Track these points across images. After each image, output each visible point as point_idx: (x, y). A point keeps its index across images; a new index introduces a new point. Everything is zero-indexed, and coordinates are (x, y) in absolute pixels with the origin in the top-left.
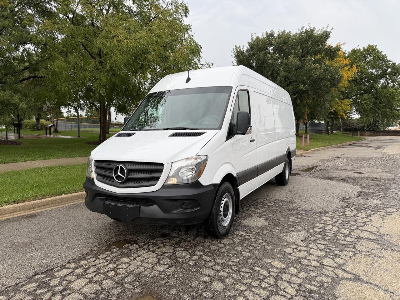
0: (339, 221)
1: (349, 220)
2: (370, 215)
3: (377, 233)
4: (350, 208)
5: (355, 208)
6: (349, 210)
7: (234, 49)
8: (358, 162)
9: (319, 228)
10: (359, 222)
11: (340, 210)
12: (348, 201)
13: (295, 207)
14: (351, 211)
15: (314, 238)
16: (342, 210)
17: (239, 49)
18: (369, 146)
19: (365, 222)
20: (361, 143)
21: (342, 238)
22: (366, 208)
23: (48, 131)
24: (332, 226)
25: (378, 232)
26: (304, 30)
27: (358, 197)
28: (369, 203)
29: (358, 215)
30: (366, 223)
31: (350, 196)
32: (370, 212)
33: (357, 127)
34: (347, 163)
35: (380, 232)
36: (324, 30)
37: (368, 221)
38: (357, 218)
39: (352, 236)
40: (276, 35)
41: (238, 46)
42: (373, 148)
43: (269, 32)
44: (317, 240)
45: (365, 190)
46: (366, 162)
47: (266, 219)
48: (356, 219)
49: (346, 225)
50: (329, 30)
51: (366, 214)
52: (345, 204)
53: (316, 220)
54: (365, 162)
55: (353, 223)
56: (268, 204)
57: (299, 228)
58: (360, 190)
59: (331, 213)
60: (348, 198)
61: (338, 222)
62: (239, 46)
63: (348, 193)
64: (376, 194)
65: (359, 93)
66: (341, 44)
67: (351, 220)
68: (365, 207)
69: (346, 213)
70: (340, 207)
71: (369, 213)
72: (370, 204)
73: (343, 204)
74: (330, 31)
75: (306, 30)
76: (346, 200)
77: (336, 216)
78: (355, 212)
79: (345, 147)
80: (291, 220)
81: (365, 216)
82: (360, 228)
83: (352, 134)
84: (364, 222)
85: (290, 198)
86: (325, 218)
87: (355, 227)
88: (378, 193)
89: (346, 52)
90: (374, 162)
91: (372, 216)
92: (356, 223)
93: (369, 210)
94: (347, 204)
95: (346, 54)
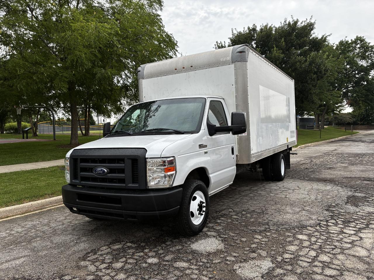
0: (320, 241)
1: (333, 238)
2: (360, 230)
3: (368, 259)
4: (335, 220)
5: (342, 220)
6: (333, 223)
7: (215, 45)
8: (350, 158)
9: (290, 252)
10: (346, 242)
11: (322, 223)
12: (334, 209)
13: (265, 220)
14: (336, 224)
15: (282, 271)
16: (325, 223)
17: (221, 45)
18: (363, 141)
19: (353, 241)
20: (354, 137)
21: (319, 271)
22: (356, 220)
23: (25, 135)
24: (309, 249)
25: (368, 257)
26: (287, 23)
27: (346, 203)
28: (359, 212)
29: (345, 231)
30: (355, 243)
31: (336, 203)
32: (360, 225)
33: (350, 121)
34: (337, 160)
35: (371, 256)
36: (308, 21)
37: (357, 239)
38: (344, 235)
39: (333, 266)
40: (258, 29)
41: (219, 42)
42: (367, 142)
43: (251, 27)
44: (285, 274)
45: (356, 194)
46: (359, 158)
47: (224, 240)
48: (341, 237)
49: (328, 247)
50: (312, 21)
51: (354, 229)
52: (330, 214)
53: (288, 239)
54: (357, 158)
55: (337, 244)
56: (233, 217)
57: (264, 254)
58: (350, 193)
59: (309, 228)
60: (334, 205)
61: (317, 243)
62: (221, 42)
63: (335, 198)
64: (368, 199)
65: (349, 86)
66: (326, 35)
67: (335, 238)
68: (354, 217)
69: (329, 228)
70: (322, 219)
71: (359, 227)
72: (361, 214)
73: (327, 214)
74: (315, 22)
75: (289, 23)
76: (331, 209)
77: (316, 234)
78: (341, 226)
79: (337, 142)
80: (256, 240)
81: (353, 232)
82: (346, 252)
83: (345, 129)
84: (351, 241)
85: (262, 208)
86: (300, 237)
87: (339, 250)
88: (371, 198)
89: (334, 45)
90: (368, 158)
91: (363, 231)
92: (342, 244)
93: (359, 222)
94: (332, 215)
95: (334, 46)
